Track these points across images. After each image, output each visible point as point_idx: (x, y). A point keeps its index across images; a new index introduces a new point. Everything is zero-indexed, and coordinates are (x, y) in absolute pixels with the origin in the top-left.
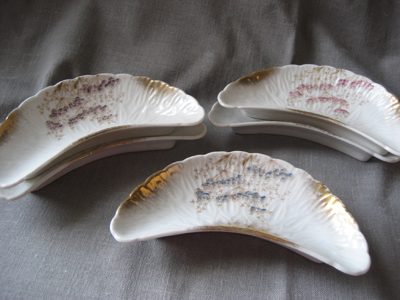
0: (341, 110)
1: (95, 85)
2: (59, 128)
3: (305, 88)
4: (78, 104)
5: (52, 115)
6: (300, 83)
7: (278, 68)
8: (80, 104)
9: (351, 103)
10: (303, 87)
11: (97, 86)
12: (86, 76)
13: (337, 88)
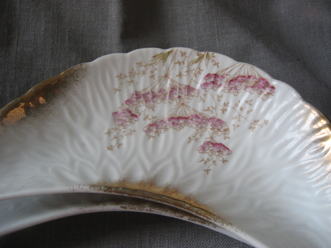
0: (215, 144)
3: (142, 99)
6: (132, 90)
7: (85, 65)
9: (234, 125)
10: (137, 98)
13: (203, 92)
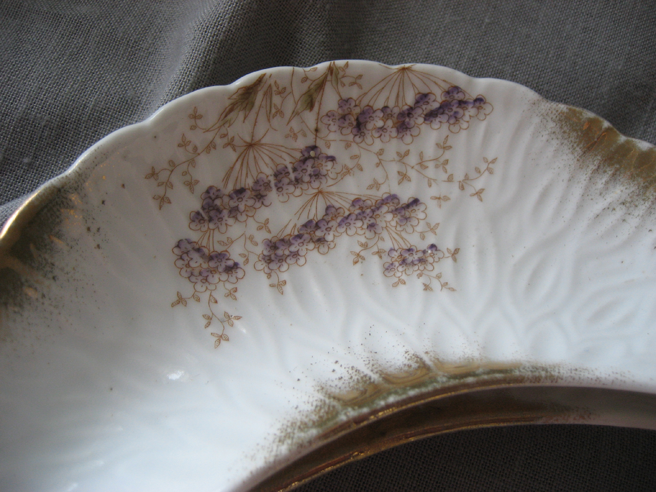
1: (386, 107)
2: (224, 277)
4: (310, 175)
5: (201, 211)
8: (317, 175)
11: (396, 111)
12: (356, 64)
